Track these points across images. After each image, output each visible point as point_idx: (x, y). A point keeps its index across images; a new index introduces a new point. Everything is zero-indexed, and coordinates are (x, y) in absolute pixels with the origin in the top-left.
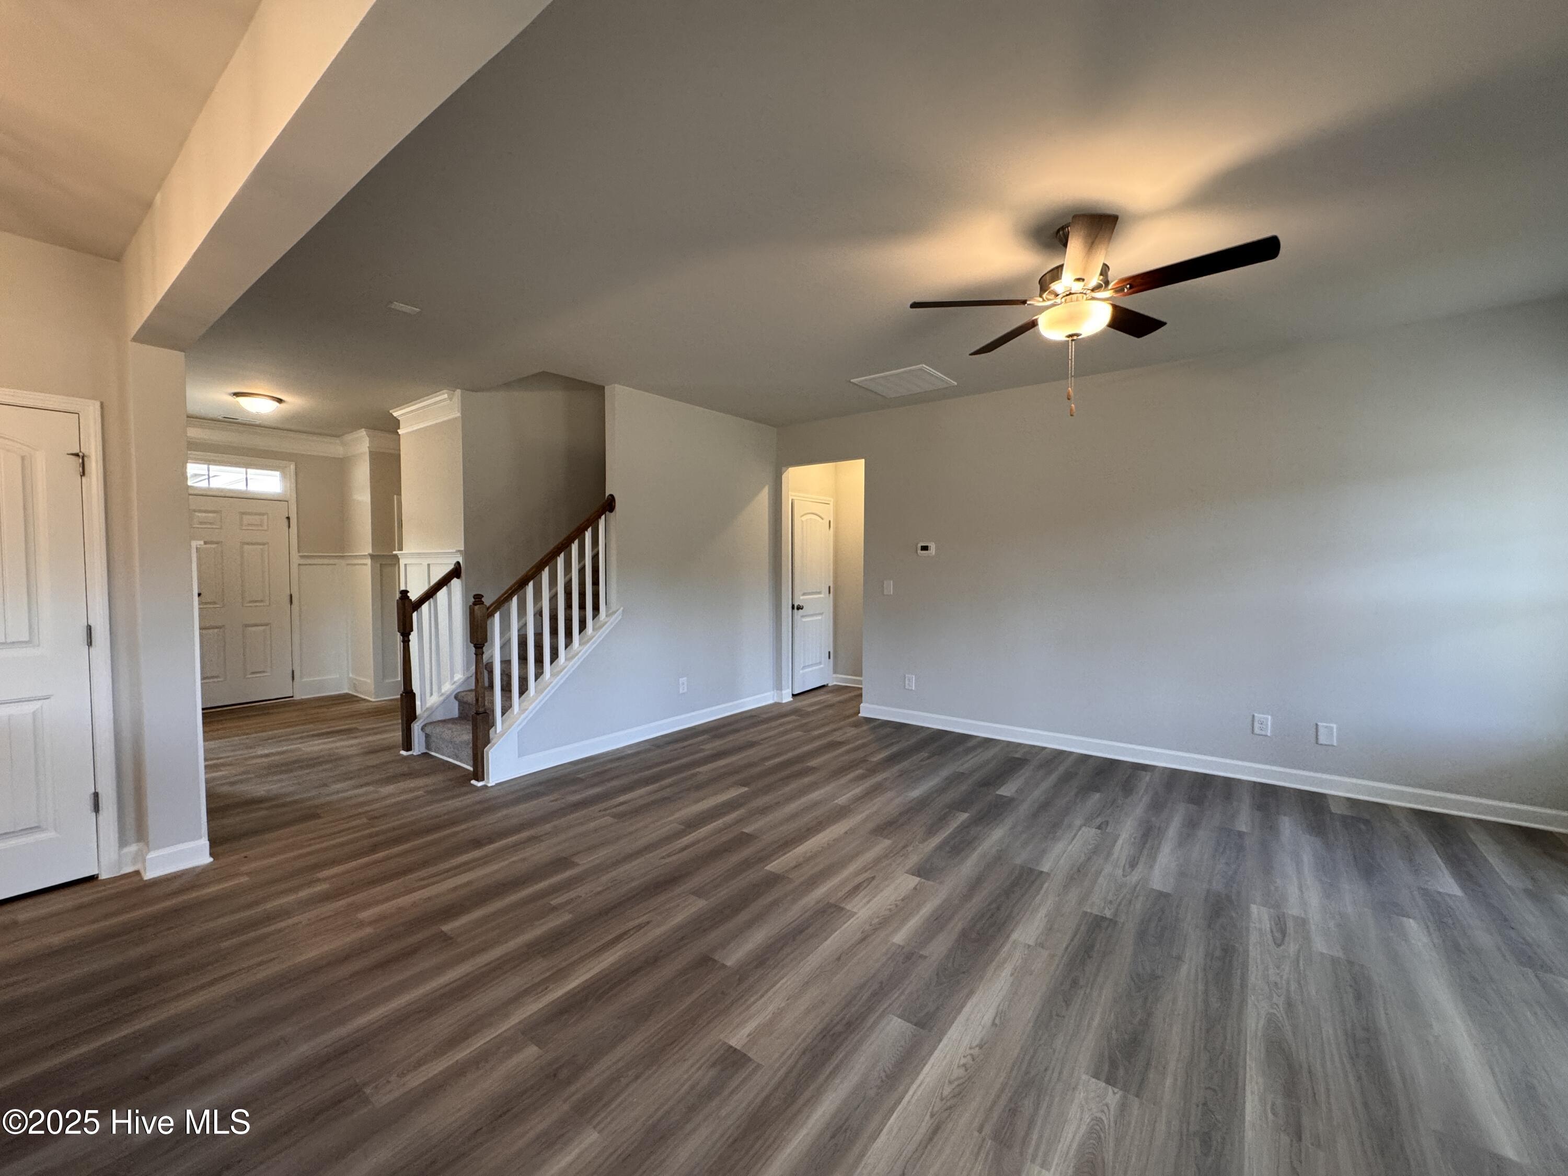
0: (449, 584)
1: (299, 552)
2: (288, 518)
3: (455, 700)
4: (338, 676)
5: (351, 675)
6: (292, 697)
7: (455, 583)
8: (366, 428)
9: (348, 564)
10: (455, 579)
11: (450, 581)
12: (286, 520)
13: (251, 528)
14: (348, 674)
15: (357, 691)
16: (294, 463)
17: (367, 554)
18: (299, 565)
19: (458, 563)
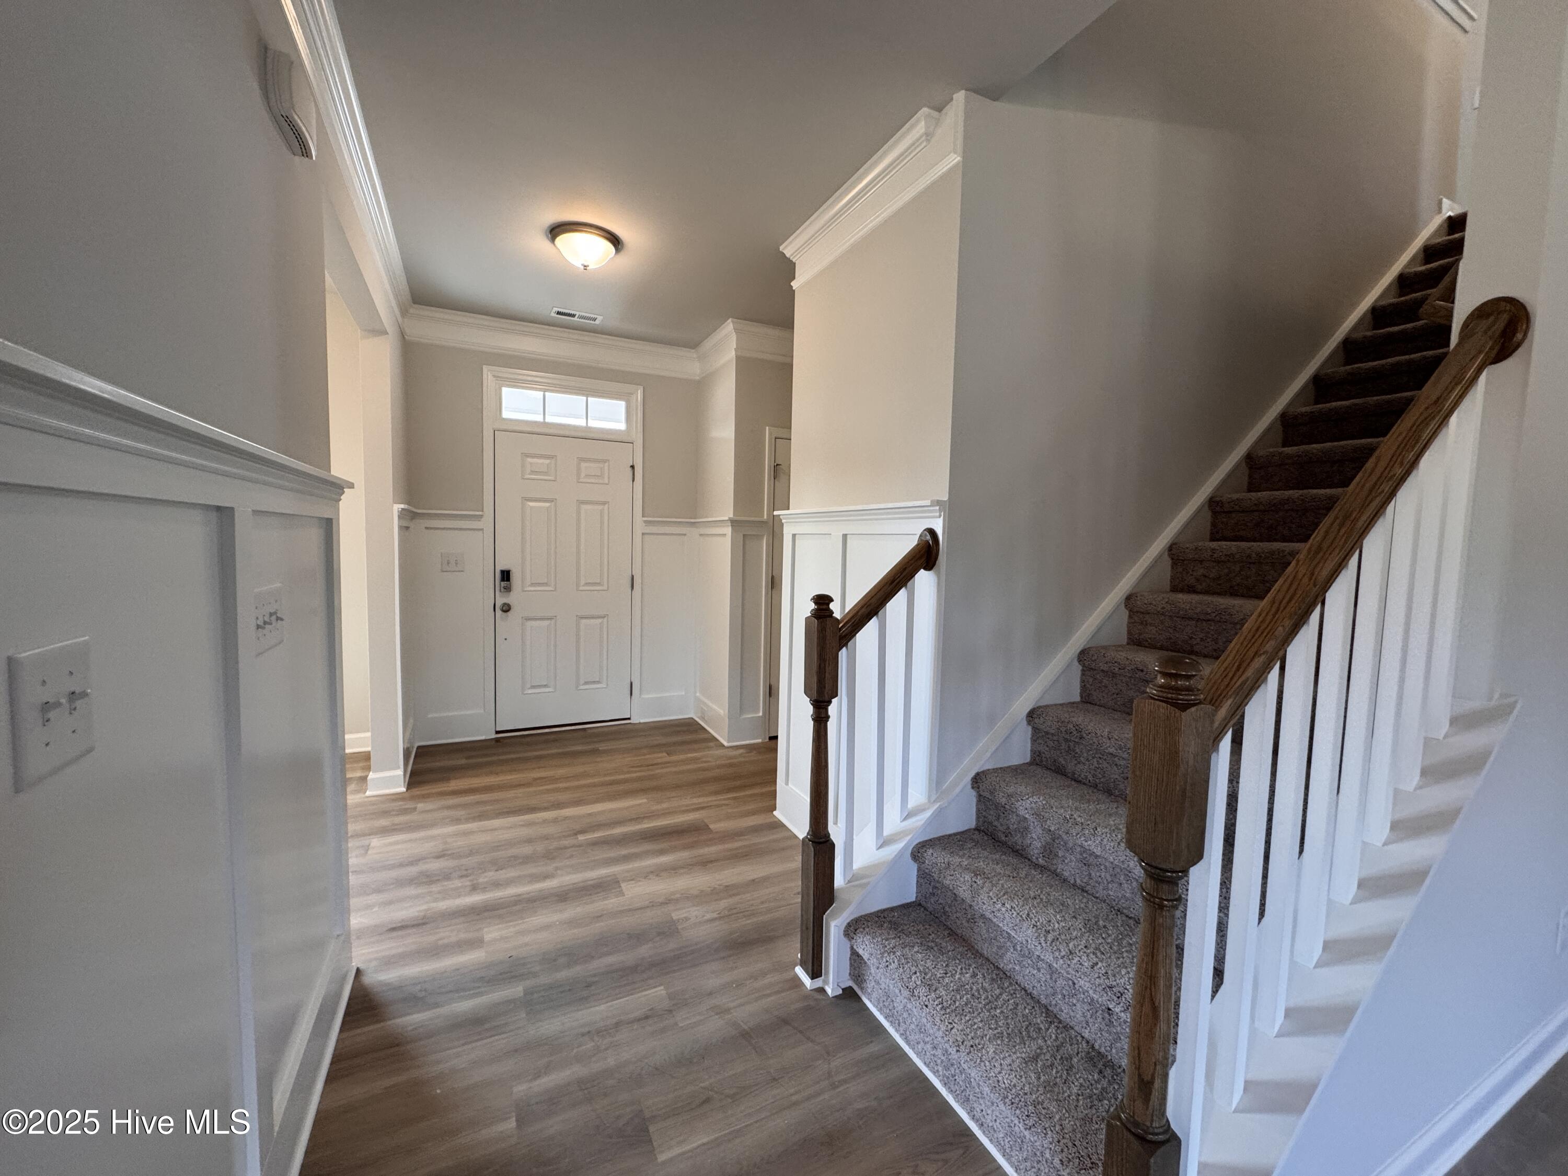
0: (909, 584)
1: (643, 516)
2: (633, 467)
3: (912, 862)
4: (683, 693)
5: (698, 694)
6: (629, 719)
7: (924, 580)
8: (733, 317)
9: (701, 535)
10: (922, 572)
11: (912, 575)
12: (630, 469)
13: (589, 481)
14: (695, 692)
15: (703, 718)
16: (642, 388)
17: (727, 518)
18: (643, 534)
19: (932, 532)
